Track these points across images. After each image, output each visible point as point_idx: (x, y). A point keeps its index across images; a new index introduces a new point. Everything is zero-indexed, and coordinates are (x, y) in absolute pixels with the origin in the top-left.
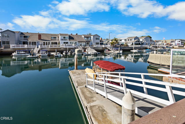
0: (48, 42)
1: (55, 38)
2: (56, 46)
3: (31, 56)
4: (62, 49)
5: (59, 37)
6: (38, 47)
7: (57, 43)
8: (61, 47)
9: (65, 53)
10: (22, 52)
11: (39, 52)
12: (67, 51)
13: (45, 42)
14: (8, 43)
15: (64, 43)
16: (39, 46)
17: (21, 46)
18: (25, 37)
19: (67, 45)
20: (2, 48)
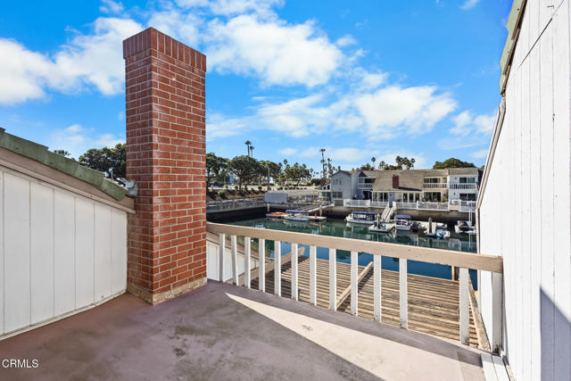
0: (414, 193)
1: (435, 180)
2: (435, 207)
3: (376, 229)
4: (454, 215)
5: (445, 179)
6: (391, 206)
7: (439, 194)
8: (449, 209)
9: (461, 229)
10: (362, 216)
11: (392, 218)
12: (469, 223)
13: (408, 192)
14: (340, 195)
15: (463, 196)
16: (394, 203)
17: (359, 204)
18: (368, 181)
19: (468, 202)
20: (333, 205)
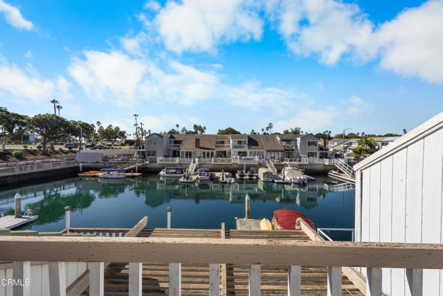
0: (210, 151)
1: (223, 142)
2: (224, 161)
3: (185, 180)
4: (235, 166)
5: (229, 141)
6: (194, 162)
7: (225, 152)
8: (232, 162)
9: (240, 176)
10: (173, 171)
11: (196, 171)
12: (244, 171)
13: (206, 151)
14: (154, 154)
15: (239, 153)
16: (197, 160)
17: (170, 161)
18: (176, 142)
19: (243, 158)
20: (147, 162)
